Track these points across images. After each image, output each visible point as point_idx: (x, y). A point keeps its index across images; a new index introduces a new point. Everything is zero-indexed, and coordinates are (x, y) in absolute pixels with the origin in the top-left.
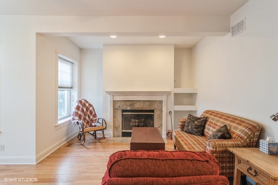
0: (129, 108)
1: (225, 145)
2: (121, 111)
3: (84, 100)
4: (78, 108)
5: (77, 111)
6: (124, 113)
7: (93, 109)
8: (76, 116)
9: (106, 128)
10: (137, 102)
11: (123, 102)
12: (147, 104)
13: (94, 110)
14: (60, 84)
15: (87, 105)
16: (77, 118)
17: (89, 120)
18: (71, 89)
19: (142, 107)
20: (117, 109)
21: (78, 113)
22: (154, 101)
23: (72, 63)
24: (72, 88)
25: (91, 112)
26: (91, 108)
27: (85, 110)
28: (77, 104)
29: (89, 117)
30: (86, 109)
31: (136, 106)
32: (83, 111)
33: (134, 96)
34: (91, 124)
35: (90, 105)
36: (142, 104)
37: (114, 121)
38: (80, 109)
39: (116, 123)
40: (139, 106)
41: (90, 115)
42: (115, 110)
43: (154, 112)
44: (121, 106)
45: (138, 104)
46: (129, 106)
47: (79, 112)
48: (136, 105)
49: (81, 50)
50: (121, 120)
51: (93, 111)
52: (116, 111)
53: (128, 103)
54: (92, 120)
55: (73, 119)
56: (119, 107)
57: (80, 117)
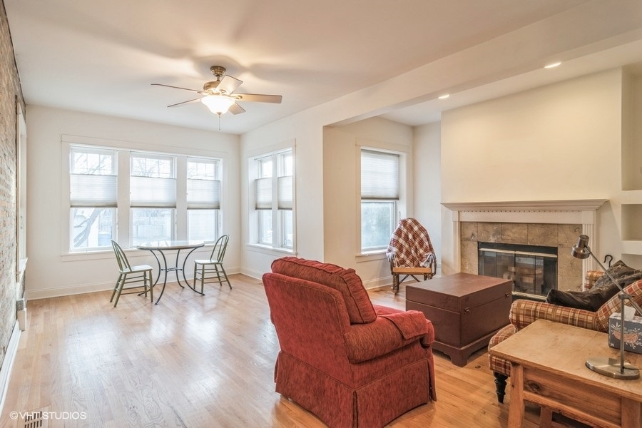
0: (492, 240)
1: (544, 313)
2: (476, 243)
3: (411, 219)
4: (399, 233)
5: (396, 238)
6: (482, 249)
7: (427, 236)
8: (395, 245)
9: (435, 273)
10: (511, 225)
11: (480, 225)
12: (538, 231)
13: (428, 240)
14: (364, 192)
15: (416, 228)
16: (395, 250)
17: (415, 255)
18: (397, 201)
19: (524, 237)
20: (468, 239)
21: (397, 242)
22: (558, 224)
23: (398, 156)
24: (397, 199)
25: (421, 243)
26: (422, 235)
27: (410, 236)
28: (398, 226)
29: (416, 251)
30: (413, 236)
31: (509, 235)
32: (406, 238)
33: (503, 213)
34: (419, 264)
35: (422, 229)
36: (526, 232)
37: (462, 264)
38: (403, 235)
39: (467, 268)
40: (516, 235)
41: (418, 247)
42: (463, 240)
43: (556, 253)
44: (476, 234)
45: (514, 231)
46: (494, 235)
47: (401, 241)
48: (509, 233)
49: (414, 130)
50: (477, 263)
51: (425, 239)
52: (465, 243)
53: (490, 228)
54: (421, 257)
55: (390, 251)
56: (473, 235)
57: (401, 248)
